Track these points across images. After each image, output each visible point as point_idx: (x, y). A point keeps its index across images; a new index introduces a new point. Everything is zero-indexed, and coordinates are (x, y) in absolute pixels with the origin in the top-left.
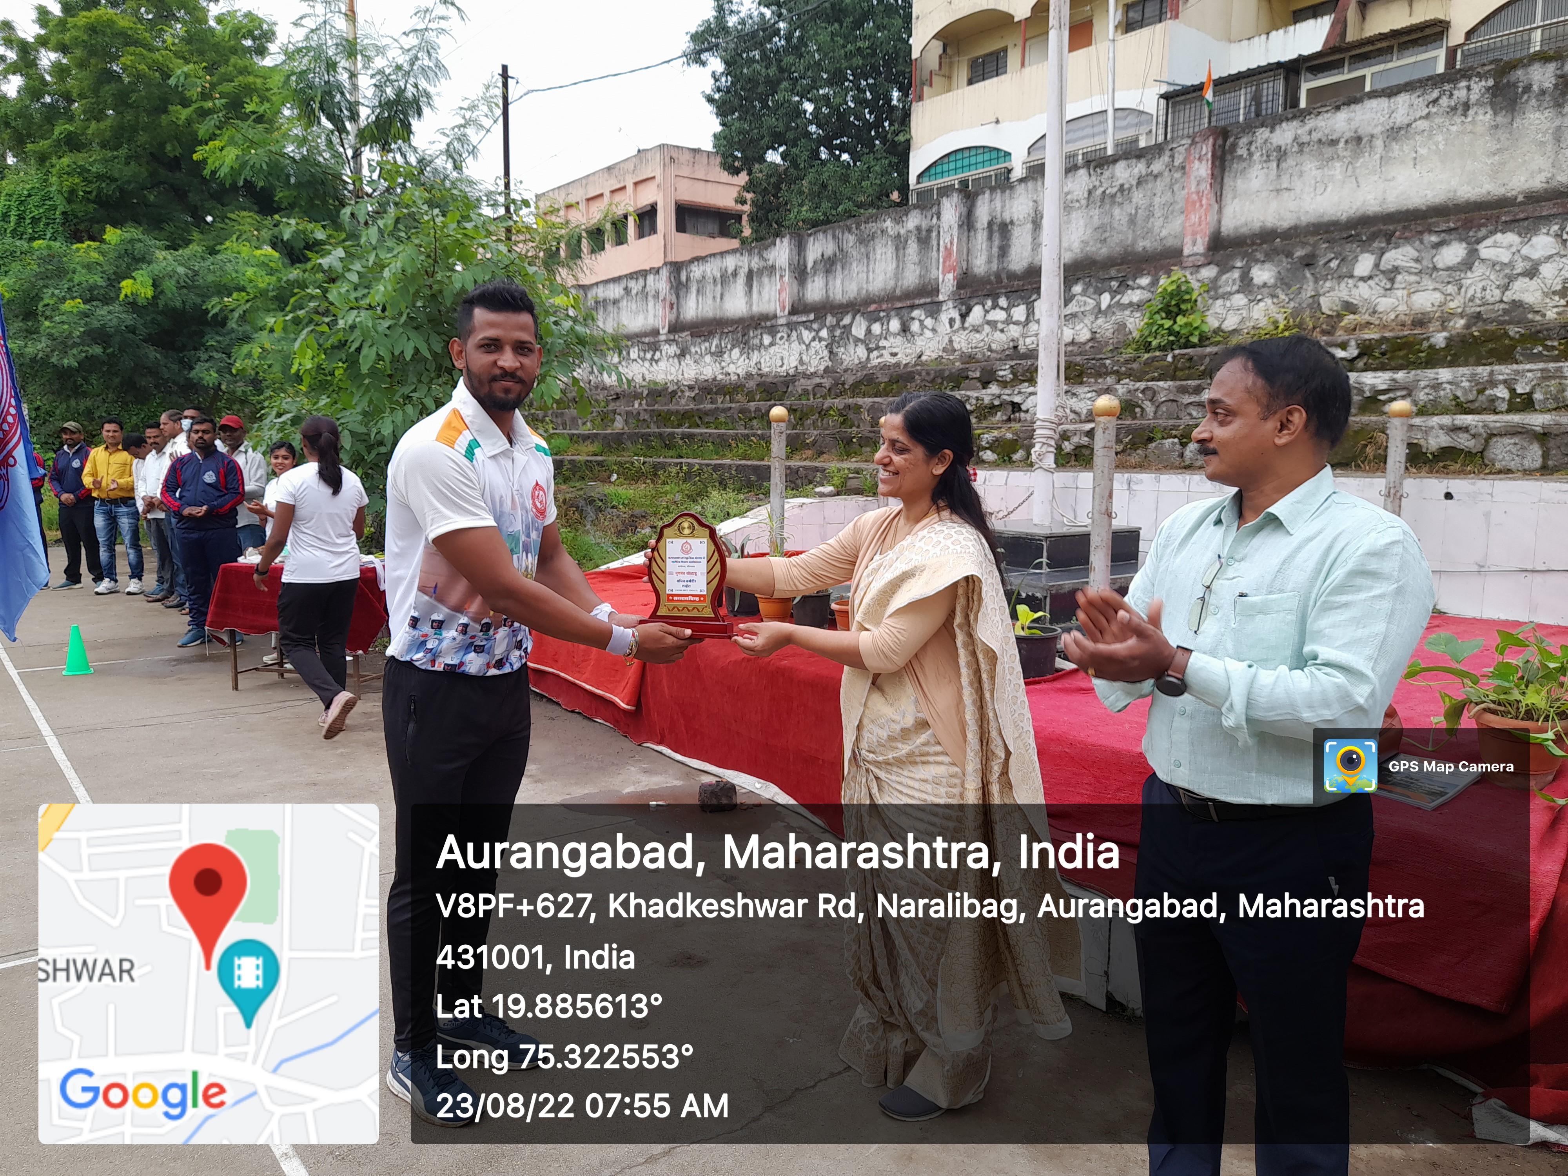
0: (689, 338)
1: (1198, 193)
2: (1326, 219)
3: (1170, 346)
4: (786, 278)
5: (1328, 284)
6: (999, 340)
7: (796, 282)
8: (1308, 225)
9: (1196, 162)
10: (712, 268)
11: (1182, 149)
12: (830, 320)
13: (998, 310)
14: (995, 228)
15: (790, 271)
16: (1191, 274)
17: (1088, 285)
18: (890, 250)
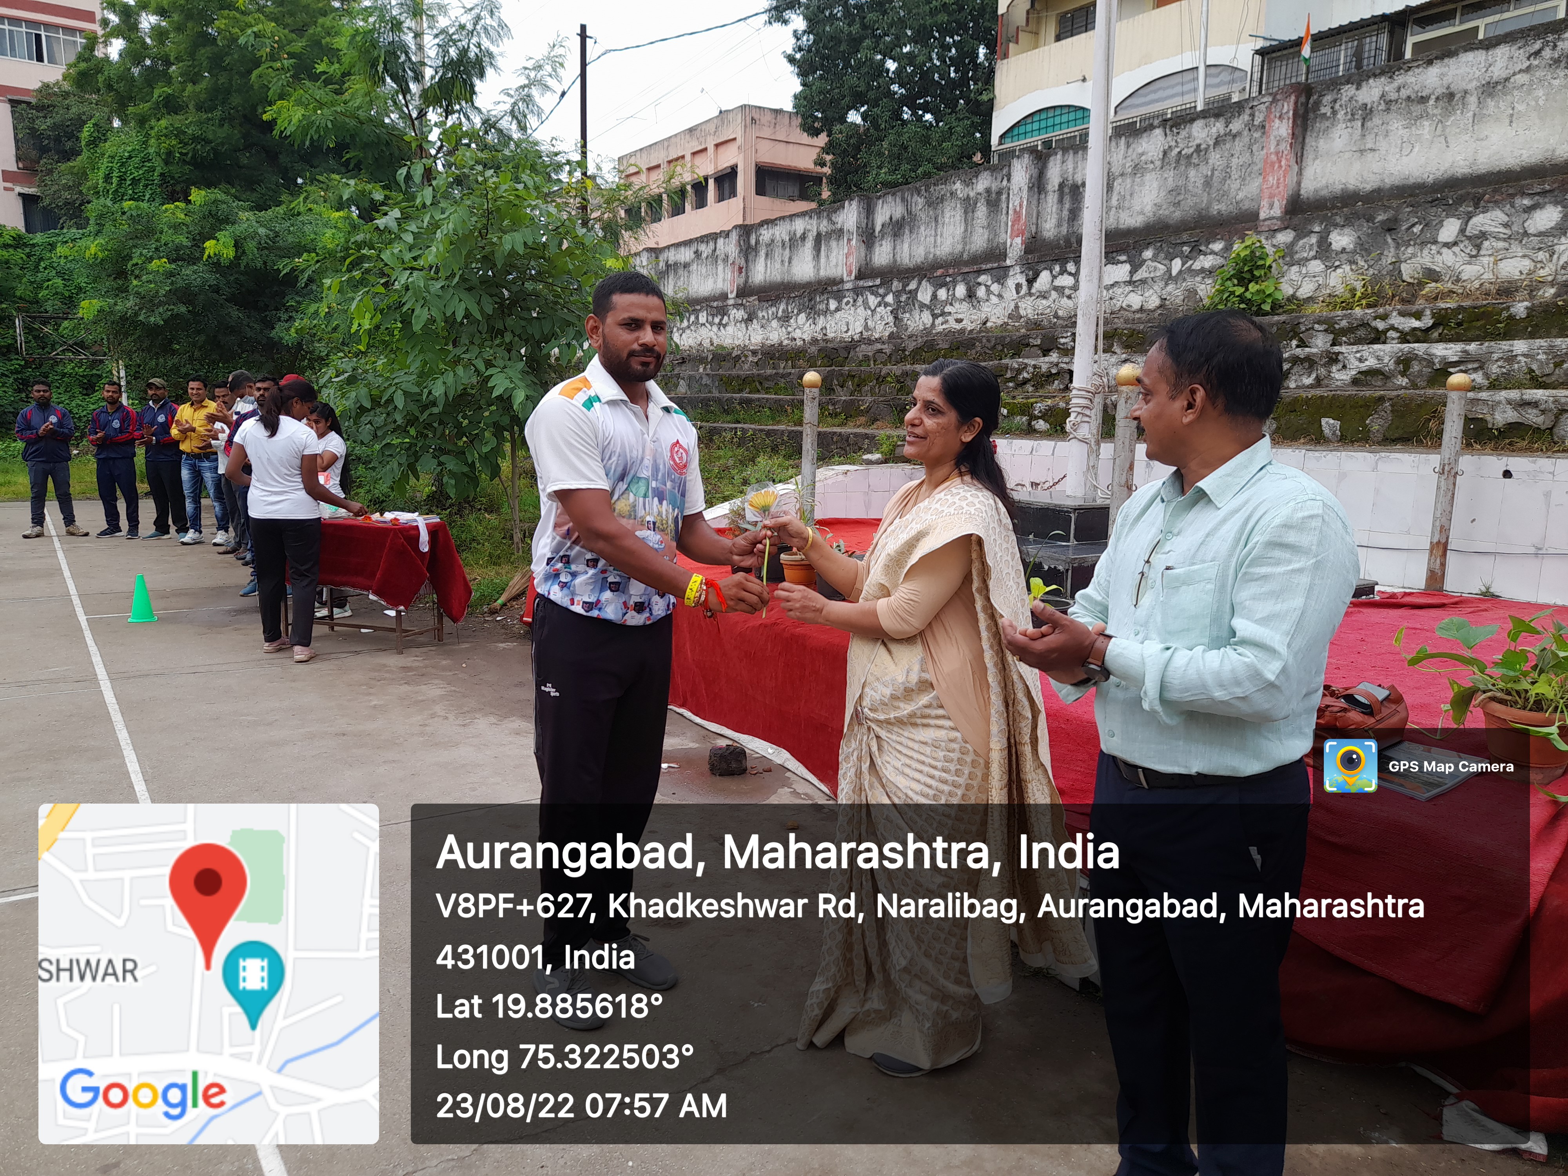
0: (757, 302)
1: (1277, 153)
2: (1412, 181)
4: (854, 242)
5: (1410, 250)
6: (1066, 307)
7: (863, 246)
8: (1392, 188)
9: (1277, 121)
10: (781, 232)
11: (1263, 107)
12: (896, 285)
13: (1066, 276)
14: (1066, 190)
15: (858, 235)
16: (1267, 239)
17: (1159, 250)
18: (959, 214)
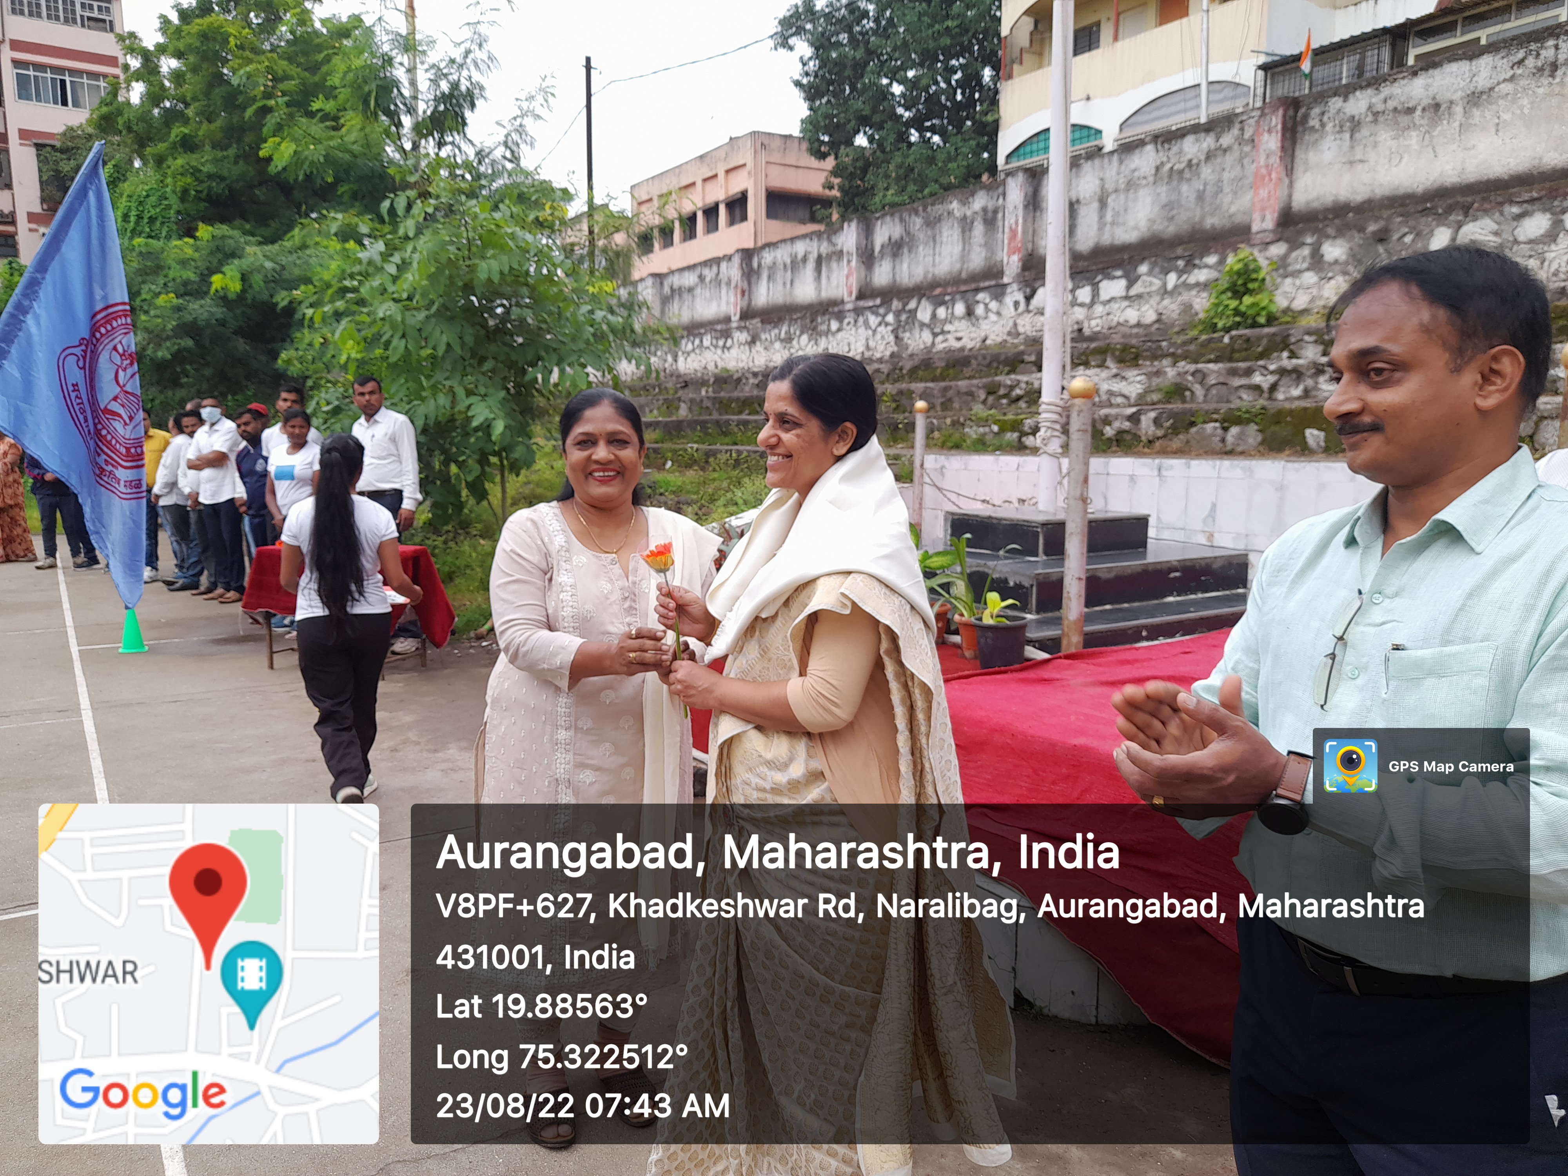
0: (759, 325)
1: (1267, 166)
2: (1401, 191)
3: (1237, 325)
4: (854, 263)
7: (863, 267)
8: (1382, 199)
9: (1266, 135)
10: (782, 254)
11: (1252, 121)
15: (858, 256)
16: (1260, 251)
17: (1154, 265)
18: (956, 233)
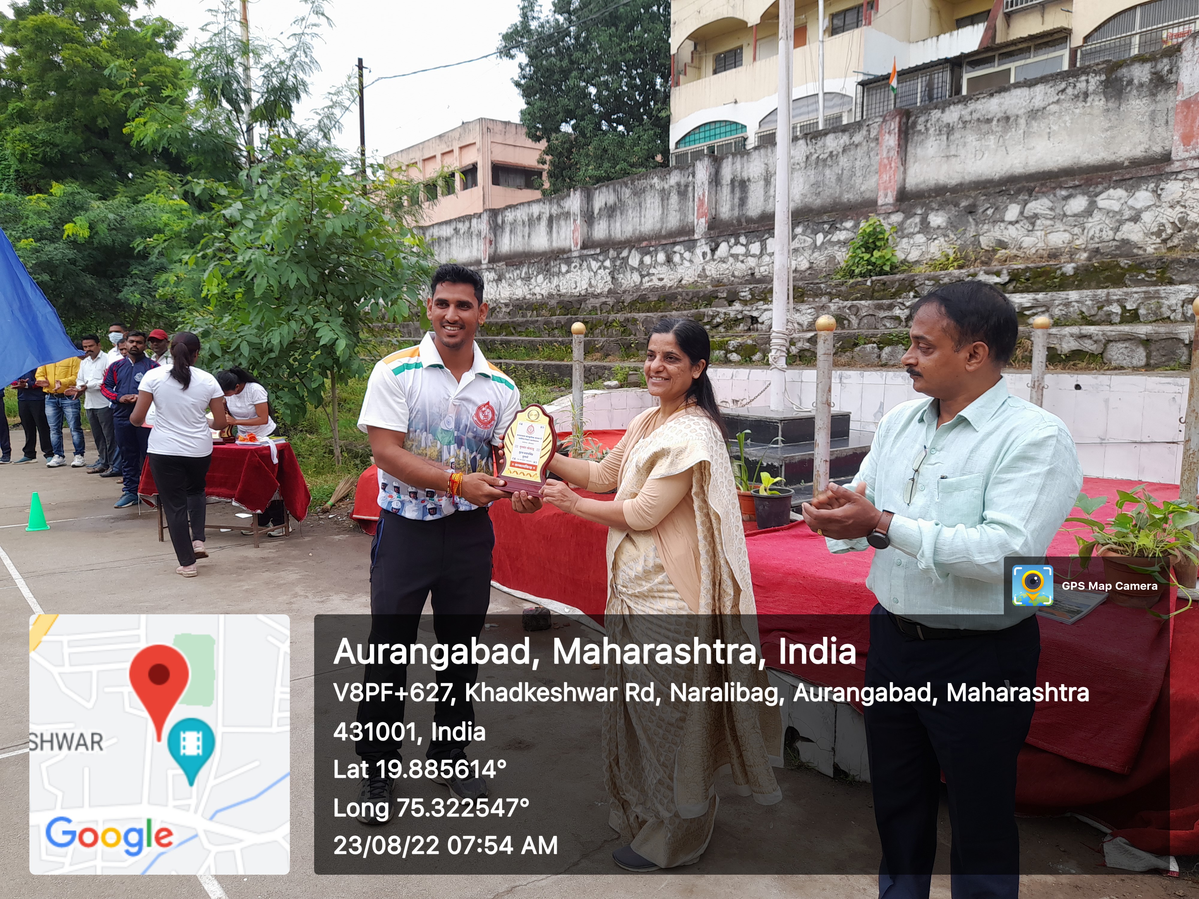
0: (504, 267)
1: (888, 158)
2: (984, 178)
3: (869, 273)
4: (578, 222)
5: (986, 227)
6: (740, 269)
7: (585, 225)
8: (970, 183)
9: (887, 135)
10: (521, 214)
11: (876, 125)
12: (612, 253)
13: (739, 246)
14: (737, 184)
15: (581, 216)
16: (884, 219)
17: (806, 227)
18: (657, 201)
